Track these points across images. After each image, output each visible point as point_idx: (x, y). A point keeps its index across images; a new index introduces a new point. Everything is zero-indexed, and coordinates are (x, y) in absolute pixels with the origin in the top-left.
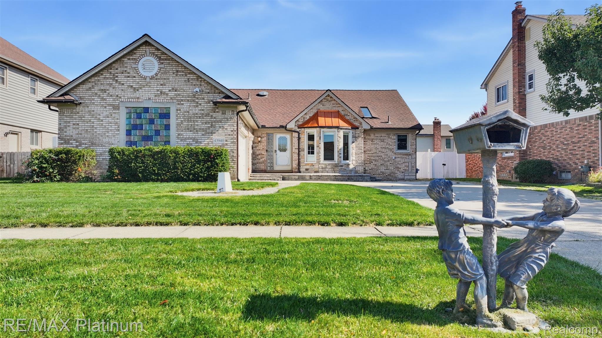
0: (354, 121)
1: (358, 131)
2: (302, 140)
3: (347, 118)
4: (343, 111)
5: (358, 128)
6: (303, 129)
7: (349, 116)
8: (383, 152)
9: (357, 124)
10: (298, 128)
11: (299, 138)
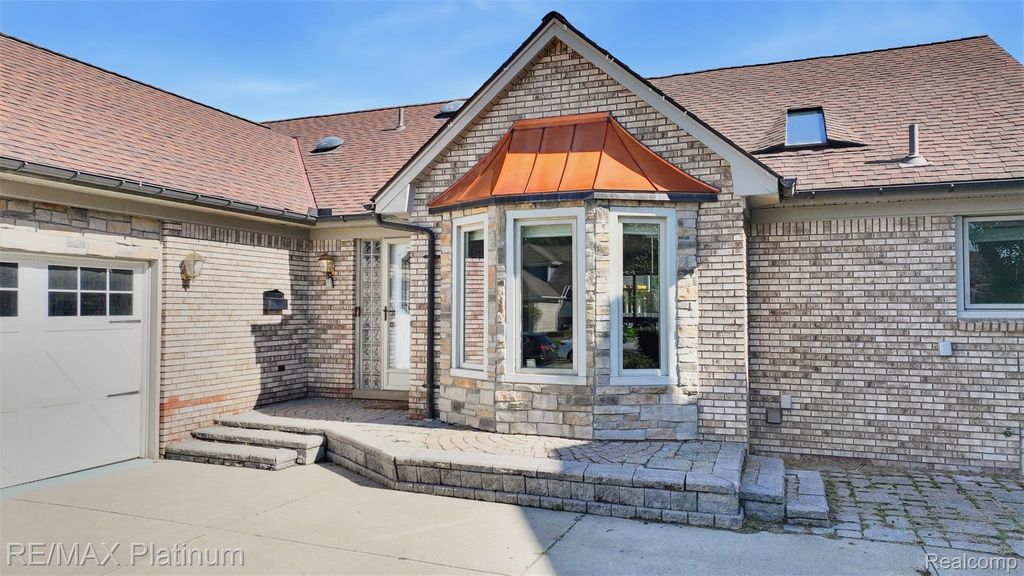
0: (692, 159)
1: (712, 213)
2: (443, 266)
3: (656, 145)
4: (631, 112)
5: (713, 198)
6: (446, 216)
7: (664, 135)
8: (882, 319)
9: (705, 174)
10: (432, 212)
11: (433, 258)
